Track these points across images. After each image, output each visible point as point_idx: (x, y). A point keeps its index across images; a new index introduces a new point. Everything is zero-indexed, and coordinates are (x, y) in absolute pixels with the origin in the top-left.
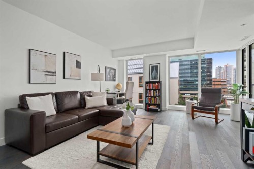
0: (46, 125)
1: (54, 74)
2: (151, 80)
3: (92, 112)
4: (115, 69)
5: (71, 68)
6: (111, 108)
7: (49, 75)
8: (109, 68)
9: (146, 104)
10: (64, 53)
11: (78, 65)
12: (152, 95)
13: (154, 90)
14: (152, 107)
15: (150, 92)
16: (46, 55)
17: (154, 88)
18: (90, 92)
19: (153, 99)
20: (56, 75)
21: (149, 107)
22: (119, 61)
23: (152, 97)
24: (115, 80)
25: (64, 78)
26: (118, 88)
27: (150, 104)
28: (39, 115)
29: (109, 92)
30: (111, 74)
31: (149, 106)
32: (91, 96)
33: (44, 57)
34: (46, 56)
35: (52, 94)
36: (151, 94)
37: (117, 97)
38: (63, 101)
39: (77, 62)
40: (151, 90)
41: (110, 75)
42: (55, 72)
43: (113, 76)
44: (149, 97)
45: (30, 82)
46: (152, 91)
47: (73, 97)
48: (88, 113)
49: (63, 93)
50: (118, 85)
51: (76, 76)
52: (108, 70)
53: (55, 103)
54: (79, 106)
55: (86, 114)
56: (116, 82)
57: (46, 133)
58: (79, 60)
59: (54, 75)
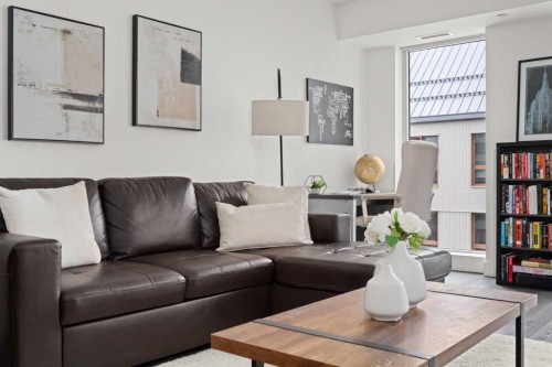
0: (62, 294)
1: (97, 105)
2: (523, 138)
3: (245, 265)
4: (350, 91)
5: (161, 82)
6: (326, 254)
7: (78, 109)
8: (321, 84)
9: (502, 251)
10: (135, 18)
11: (190, 69)
12: (533, 210)
13: (542, 185)
14: (529, 267)
15: (522, 196)
16: (68, 27)
17: (541, 176)
18: (240, 186)
19: (535, 228)
20: (102, 111)
21: (516, 269)
22: (368, 51)
23: (533, 219)
24: (350, 142)
25: (134, 123)
26: (365, 174)
27: (522, 254)
28: (37, 251)
29: (321, 191)
30: (332, 113)
31: (517, 262)
32: (239, 203)
33: (59, 36)
34: (66, 32)
35: (89, 183)
36: (525, 206)
37: (359, 213)
38: (130, 216)
39: (186, 56)
40: (528, 183)
41: (325, 117)
42: (101, 98)
43: (340, 122)
44: (517, 217)
45: (10, 137)
46: (533, 190)
47: (166, 201)
48: (228, 269)
49: (128, 181)
50: (365, 161)
51: (181, 117)
52: (317, 93)
53: (100, 222)
54: (190, 241)
55: (218, 271)
56: (357, 151)
57: (63, 327)
58: (193, 50)
59: (95, 110)
